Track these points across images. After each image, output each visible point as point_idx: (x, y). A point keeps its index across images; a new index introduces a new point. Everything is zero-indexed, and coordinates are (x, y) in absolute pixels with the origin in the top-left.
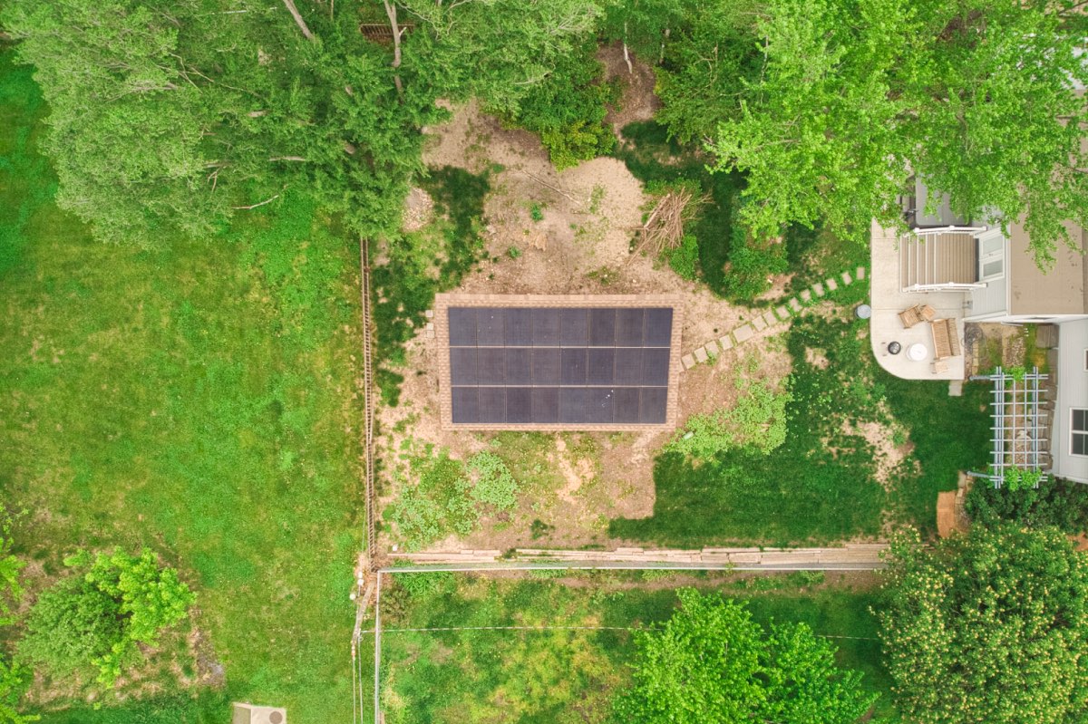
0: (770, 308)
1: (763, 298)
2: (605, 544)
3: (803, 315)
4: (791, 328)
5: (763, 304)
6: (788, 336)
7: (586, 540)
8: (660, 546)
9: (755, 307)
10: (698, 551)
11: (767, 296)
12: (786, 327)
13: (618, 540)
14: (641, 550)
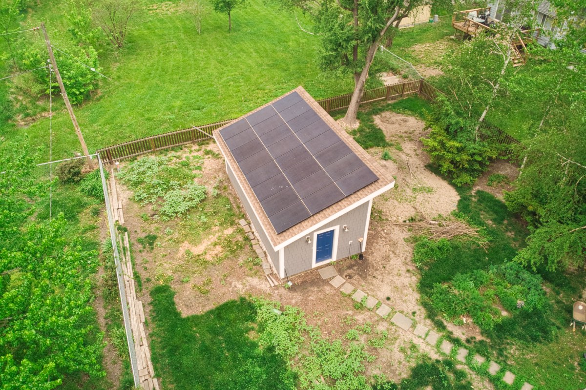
0: (441, 334)
1: (445, 323)
2: (144, 291)
3: (459, 367)
4: (438, 361)
5: (440, 326)
6: (429, 363)
7: (144, 275)
8: (151, 335)
9: (433, 320)
10: (152, 373)
11: (450, 327)
12: (434, 356)
13: (149, 299)
14: (143, 320)
